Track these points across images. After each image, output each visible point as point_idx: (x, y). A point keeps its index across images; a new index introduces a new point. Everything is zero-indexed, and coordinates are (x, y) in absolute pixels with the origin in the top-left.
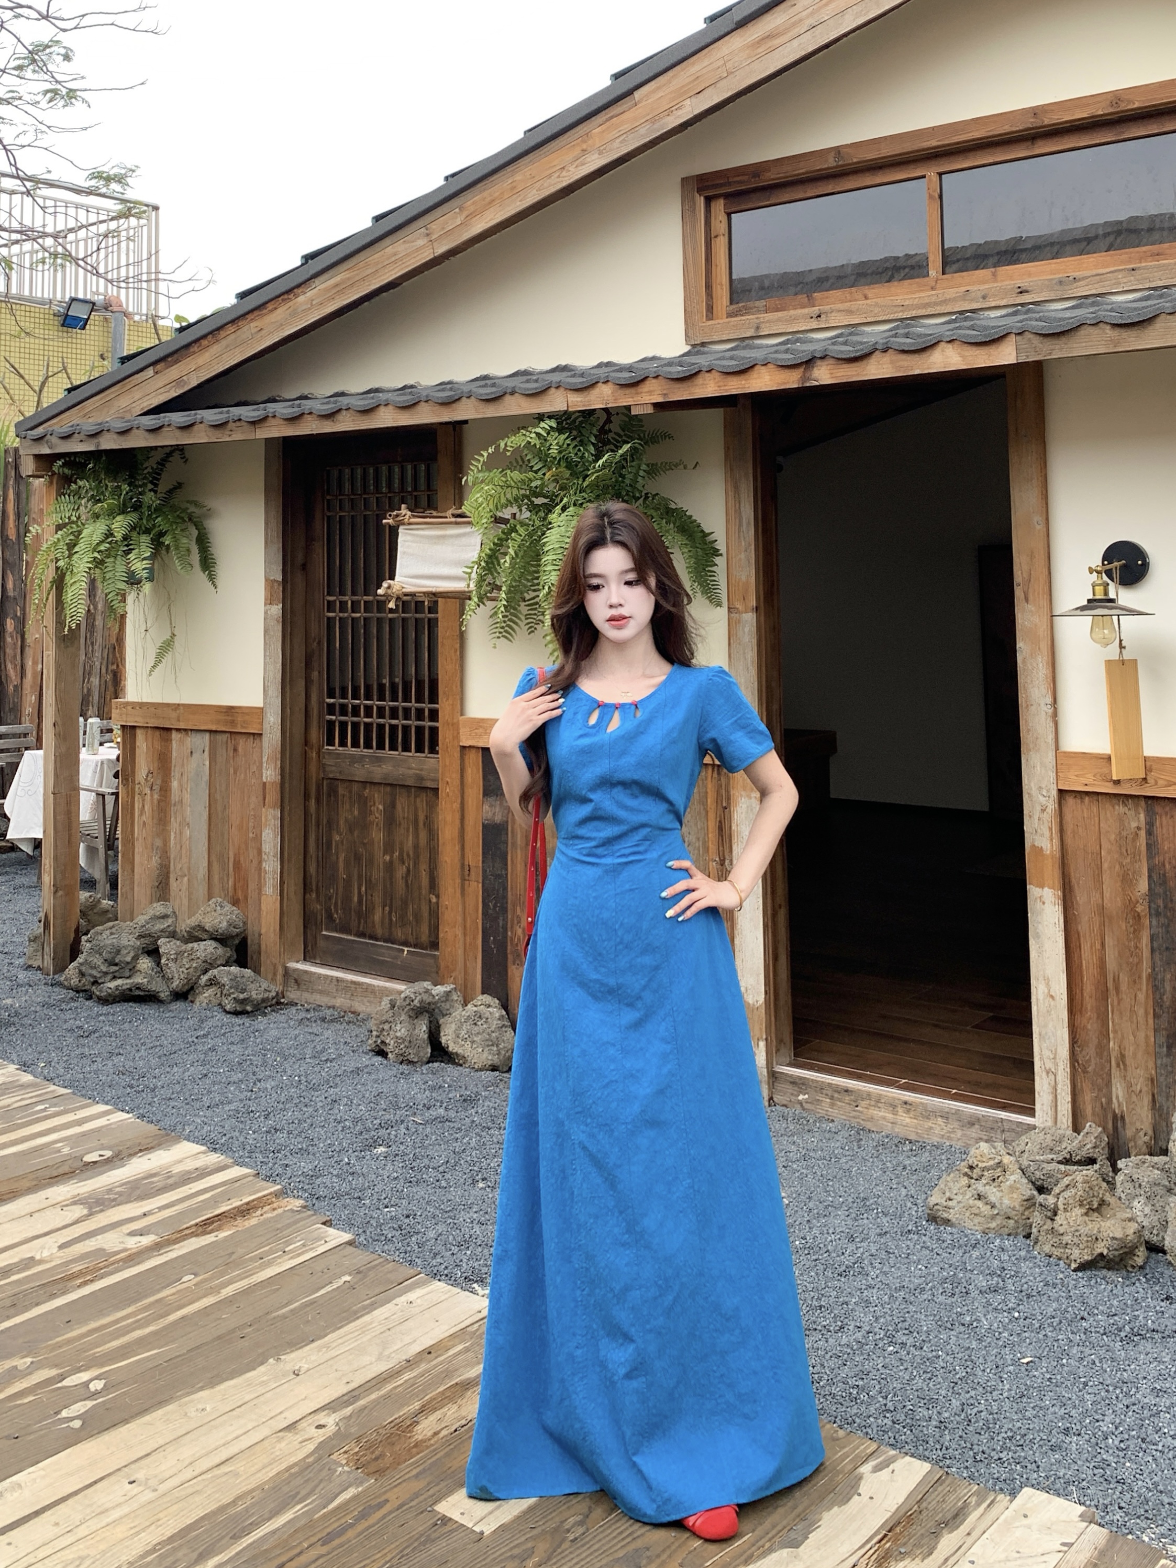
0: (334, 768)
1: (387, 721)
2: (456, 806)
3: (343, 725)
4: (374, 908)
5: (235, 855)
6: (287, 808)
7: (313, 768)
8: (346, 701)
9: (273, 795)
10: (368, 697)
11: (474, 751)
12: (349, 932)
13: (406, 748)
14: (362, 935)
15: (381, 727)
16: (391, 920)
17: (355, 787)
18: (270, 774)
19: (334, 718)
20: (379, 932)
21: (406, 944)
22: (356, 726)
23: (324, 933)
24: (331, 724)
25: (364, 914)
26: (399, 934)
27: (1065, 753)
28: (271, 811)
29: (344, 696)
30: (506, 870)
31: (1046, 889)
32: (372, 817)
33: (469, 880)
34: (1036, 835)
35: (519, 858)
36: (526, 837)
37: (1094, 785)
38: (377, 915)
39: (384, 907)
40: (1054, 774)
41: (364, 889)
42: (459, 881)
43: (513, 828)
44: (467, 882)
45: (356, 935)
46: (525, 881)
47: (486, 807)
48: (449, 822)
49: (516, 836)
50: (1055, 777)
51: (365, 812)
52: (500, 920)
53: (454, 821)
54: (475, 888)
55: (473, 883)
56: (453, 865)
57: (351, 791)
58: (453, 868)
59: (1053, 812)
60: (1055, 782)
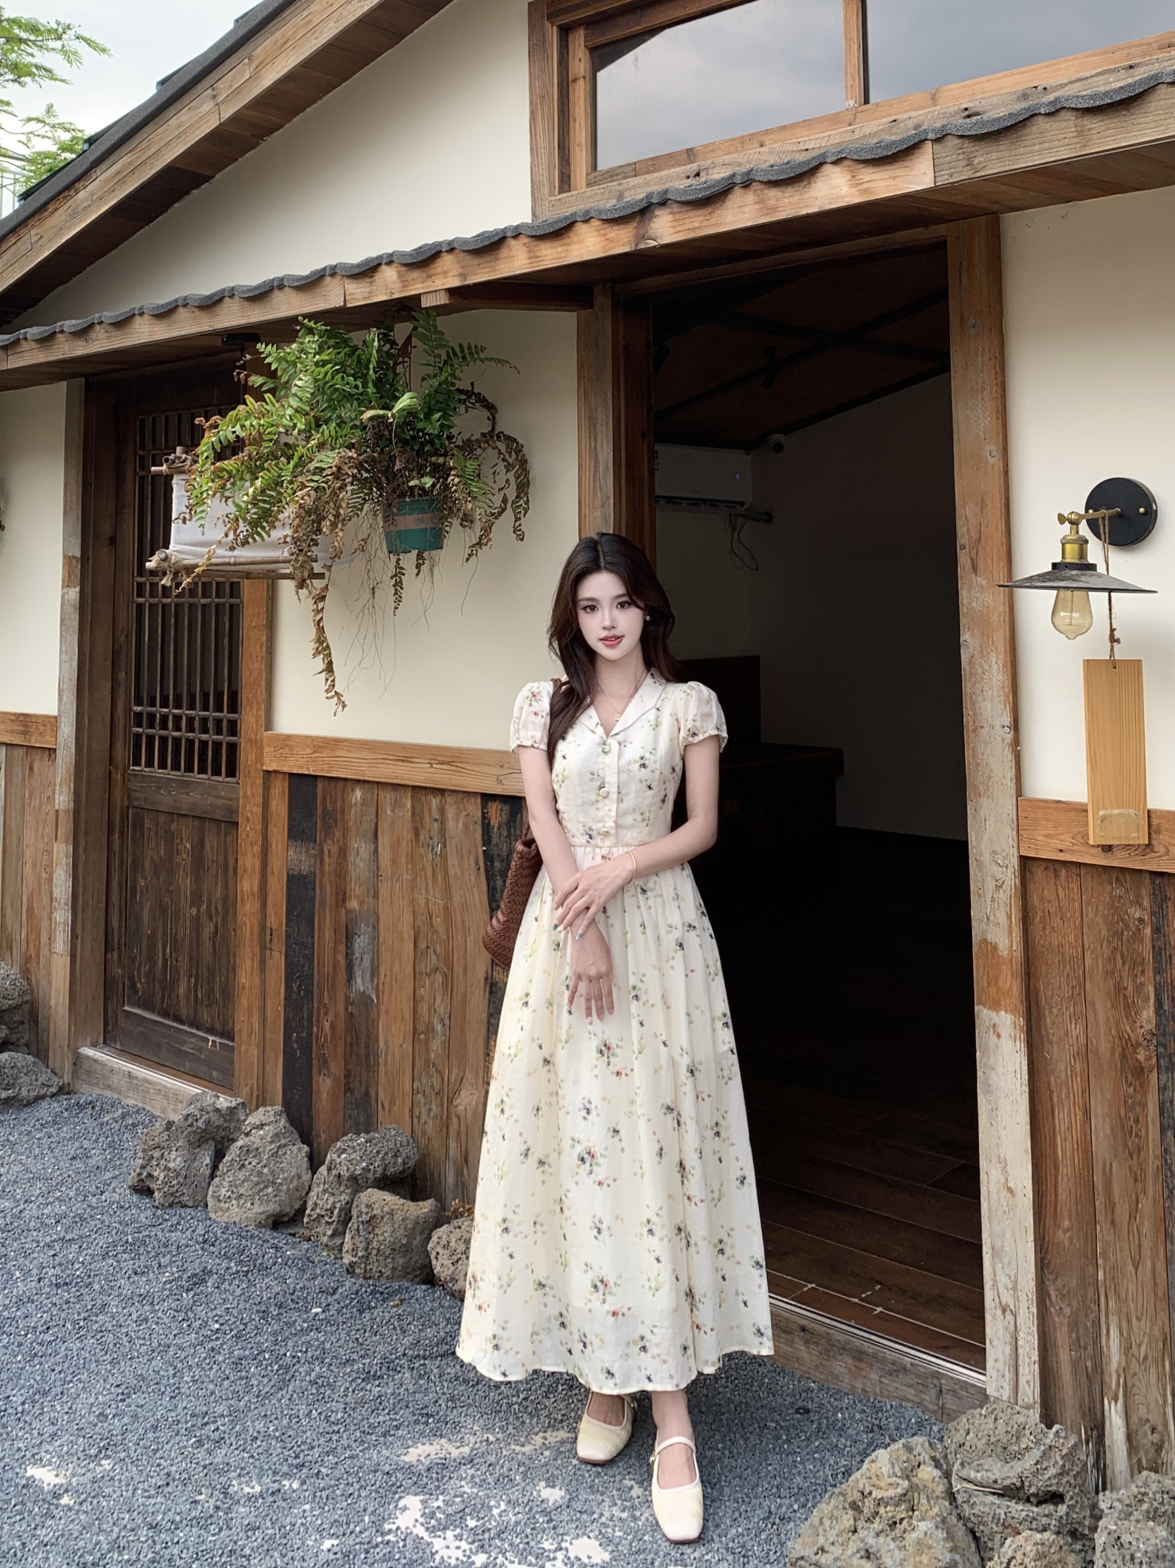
0: (138, 795)
2: (257, 849)
3: (151, 739)
4: (179, 979)
5: (28, 899)
6: (82, 844)
7: (118, 792)
8: (154, 709)
9: (66, 827)
10: (178, 706)
11: (280, 777)
12: (151, 1009)
13: (217, 772)
14: (165, 1014)
15: (190, 742)
16: (196, 996)
17: (162, 818)
18: (63, 800)
19: (140, 730)
20: (184, 1012)
21: (211, 1031)
22: (164, 740)
23: (126, 1008)
24: (138, 736)
25: (169, 987)
26: (205, 1016)
27: (1030, 800)
28: (63, 846)
29: (153, 705)
30: (313, 938)
31: (1003, 1013)
32: (178, 859)
33: (271, 949)
34: (987, 924)
35: (328, 921)
36: (337, 894)
37: (1073, 851)
38: (182, 989)
39: (190, 976)
40: (1015, 833)
41: (168, 951)
42: (257, 950)
43: (321, 883)
44: (268, 952)
45: (159, 1014)
46: (335, 955)
47: (291, 853)
48: (249, 870)
49: (325, 892)
50: (1015, 837)
51: (172, 851)
52: (305, 1010)
53: (253, 869)
54: (277, 960)
55: (276, 954)
56: (252, 927)
57: (157, 824)
58: (252, 933)
59: (1013, 891)
60: (1016, 844)
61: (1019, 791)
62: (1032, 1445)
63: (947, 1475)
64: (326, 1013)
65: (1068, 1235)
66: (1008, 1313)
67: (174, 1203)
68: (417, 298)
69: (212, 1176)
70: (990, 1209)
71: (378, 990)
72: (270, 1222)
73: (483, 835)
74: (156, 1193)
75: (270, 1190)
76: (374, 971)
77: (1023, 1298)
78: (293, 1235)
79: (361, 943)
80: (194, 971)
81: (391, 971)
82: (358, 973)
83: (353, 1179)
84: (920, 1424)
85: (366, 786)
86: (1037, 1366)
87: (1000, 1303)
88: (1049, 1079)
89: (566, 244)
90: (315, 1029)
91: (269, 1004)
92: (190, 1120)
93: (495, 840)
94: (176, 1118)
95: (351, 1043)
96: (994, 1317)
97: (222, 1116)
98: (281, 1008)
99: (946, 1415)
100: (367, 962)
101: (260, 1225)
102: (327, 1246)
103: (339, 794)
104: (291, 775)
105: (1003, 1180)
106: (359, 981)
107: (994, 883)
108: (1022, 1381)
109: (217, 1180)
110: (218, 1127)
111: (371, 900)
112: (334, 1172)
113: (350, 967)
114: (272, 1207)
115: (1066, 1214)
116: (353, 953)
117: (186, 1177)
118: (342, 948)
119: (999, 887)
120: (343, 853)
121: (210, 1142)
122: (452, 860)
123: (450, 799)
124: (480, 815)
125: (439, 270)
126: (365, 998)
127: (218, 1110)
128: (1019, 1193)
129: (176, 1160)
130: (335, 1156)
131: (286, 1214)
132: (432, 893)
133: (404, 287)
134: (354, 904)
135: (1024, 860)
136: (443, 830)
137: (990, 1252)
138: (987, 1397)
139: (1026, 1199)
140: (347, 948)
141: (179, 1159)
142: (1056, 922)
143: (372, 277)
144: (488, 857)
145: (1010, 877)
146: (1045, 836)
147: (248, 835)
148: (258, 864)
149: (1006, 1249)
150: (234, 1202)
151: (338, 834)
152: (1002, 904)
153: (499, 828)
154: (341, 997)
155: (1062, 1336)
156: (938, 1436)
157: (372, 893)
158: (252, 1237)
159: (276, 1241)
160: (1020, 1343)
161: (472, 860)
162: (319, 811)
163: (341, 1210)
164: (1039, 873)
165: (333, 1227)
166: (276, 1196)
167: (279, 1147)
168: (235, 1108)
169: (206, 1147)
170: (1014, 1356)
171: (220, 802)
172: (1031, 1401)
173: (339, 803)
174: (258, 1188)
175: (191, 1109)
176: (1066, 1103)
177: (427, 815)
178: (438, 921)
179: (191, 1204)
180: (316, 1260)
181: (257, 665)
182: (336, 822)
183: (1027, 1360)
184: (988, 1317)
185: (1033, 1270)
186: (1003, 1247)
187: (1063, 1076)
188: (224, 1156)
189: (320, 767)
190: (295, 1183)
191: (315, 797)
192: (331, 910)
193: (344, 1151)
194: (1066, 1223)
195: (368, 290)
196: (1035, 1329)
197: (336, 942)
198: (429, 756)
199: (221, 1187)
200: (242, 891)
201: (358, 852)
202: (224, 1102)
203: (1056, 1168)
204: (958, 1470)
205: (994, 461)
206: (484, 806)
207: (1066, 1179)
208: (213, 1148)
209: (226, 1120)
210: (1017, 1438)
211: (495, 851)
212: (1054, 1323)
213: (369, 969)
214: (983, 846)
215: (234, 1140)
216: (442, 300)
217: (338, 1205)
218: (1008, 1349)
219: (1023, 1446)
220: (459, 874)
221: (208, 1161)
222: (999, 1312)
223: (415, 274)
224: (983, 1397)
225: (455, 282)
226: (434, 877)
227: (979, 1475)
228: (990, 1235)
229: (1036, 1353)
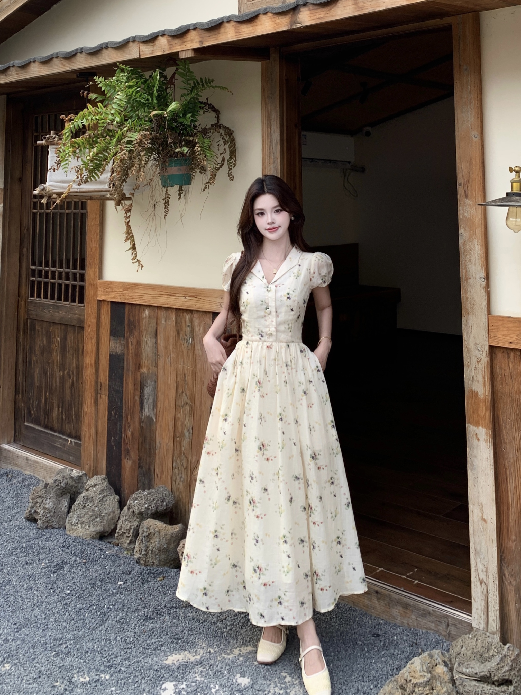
0: (33, 312)
1: (64, 282)
2: (94, 341)
3: (39, 283)
4: (53, 409)
7: (22, 311)
8: (41, 268)
10: (54, 266)
11: (106, 303)
12: (39, 424)
13: (74, 301)
14: (46, 427)
15: (60, 285)
16: (62, 418)
17: (45, 325)
19: (34, 279)
20: (56, 426)
21: (70, 436)
22: (46, 284)
23: (26, 424)
24: (33, 282)
25: (48, 413)
26: (67, 428)
27: (495, 316)
29: (41, 265)
30: (123, 387)
31: (480, 428)
32: (53, 346)
33: (101, 394)
34: (473, 381)
35: (130, 379)
36: (135, 364)
37: (517, 343)
38: (55, 414)
39: (59, 408)
40: (487, 333)
41: (48, 394)
42: (93, 394)
43: (127, 358)
44: (99, 395)
45: (43, 427)
46: (134, 397)
47: (111, 343)
48: (90, 352)
49: (129, 364)
50: (487, 336)
51: (50, 342)
52: (118, 425)
53: (92, 352)
54: (104, 400)
55: (103, 396)
56: (91, 382)
57: (42, 328)
58: (91, 384)
59: (486, 364)
60: (487, 339)
61: (489, 312)
62: (495, 654)
63: (451, 670)
64: (129, 427)
65: (515, 543)
66: (483, 584)
67: (48, 526)
68: (177, 54)
69: (68, 512)
70: (474, 530)
71: (156, 415)
72: (98, 536)
74: (39, 521)
75: (98, 519)
76: (155, 405)
77: (491, 576)
78: (110, 543)
79: (148, 390)
80: (61, 405)
81: (164, 405)
82: (146, 406)
83: (141, 514)
84: (437, 642)
85: (151, 308)
86: (498, 612)
87: (479, 579)
88: (505, 463)
89: (254, 26)
90: (123, 435)
91: (99, 422)
92: (57, 483)
94: (50, 481)
95: (142, 442)
96: (476, 586)
97: (74, 481)
98: (106, 424)
99: (451, 637)
100: (151, 400)
101: (93, 538)
102: (127, 548)
103: (137, 312)
104: (112, 303)
105: (481, 515)
106: (146, 410)
107: (476, 360)
108: (491, 620)
109: (71, 514)
110: (72, 486)
111: (154, 368)
112: (131, 510)
113: (142, 403)
114: (99, 528)
115: (513, 533)
116: (144, 396)
117: (54, 512)
118: (138, 393)
119: (478, 362)
120: (139, 343)
121: (68, 494)
122: (197, 347)
123: (195, 315)
125: (188, 39)
126: (149, 419)
127: (72, 478)
128: (489, 522)
129: (49, 504)
130: (132, 502)
131: (107, 532)
132: (186, 364)
133: (170, 48)
134: (144, 370)
135: (492, 348)
136: (192, 331)
137: (474, 552)
138: (472, 628)
139: (493, 525)
140: (141, 393)
141: (51, 503)
142: (508, 380)
143: (154, 42)
145: (484, 357)
146: (503, 335)
147: (89, 334)
148: (94, 349)
149: (482, 551)
150: (79, 526)
151: (136, 333)
152: (480, 371)
154: (137, 419)
155: (511, 597)
156: (447, 649)
157: (154, 364)
158: (89, 544)
159: (101, 546)
160: (490, 600)
162: (126, 321)
163: (134, 530)
164: (500, 355)
165: (130, 539)
166: (101, 522)
167: (103, 497)
168: (81, 476)
169: (66, 497)
170: (486, 607)
171: (76, 316)
172: (495, 630)
173: (137, 318)
174: (92, 518)
175: (58, 477)
176: (513, 474)
177: (183, 323)
178: (189, 378)
179: (57, 527)
180: (121, 556)
181: (94, 245)
182: (135, 327)
183: (493, 608)
184: (473, 586)
185: (496, 562)
186: (480, 549)
187: (512, 461)
188: (75, 502)
189: (127, 298)
190: (112, 515)
191: (124, 314)
192: (132, 373)
193: (136, 499)
194: (514, 537)
195: (151, 49)
196: (497, 592)
197: (135, 390)
198: (184, 293)
199: (73, 518)
200: (86, 363)
201: (146, 343)
202: (75, 473)
203: (508, 509)
204: (457, 668)
205: (476, 140)
207: (513, 514)
208: (69, 497)
209: (76, 483)
210: (488, 650)
212: (507, 589)
213: (152, 404)
214: (470, 340)
215: (80, 493)
216: (190, 54)
217: (133, 527)
218: (483, 603)
219: (491, 654)
220: (201, 353)
221: (66, 504)
222: (478, 584)
223: (176, 41)
224: (469, 628)
225: (196, 45)
226: (187, 355)
227: (468, 670)
228: (474, 544)
229: (498, 605)
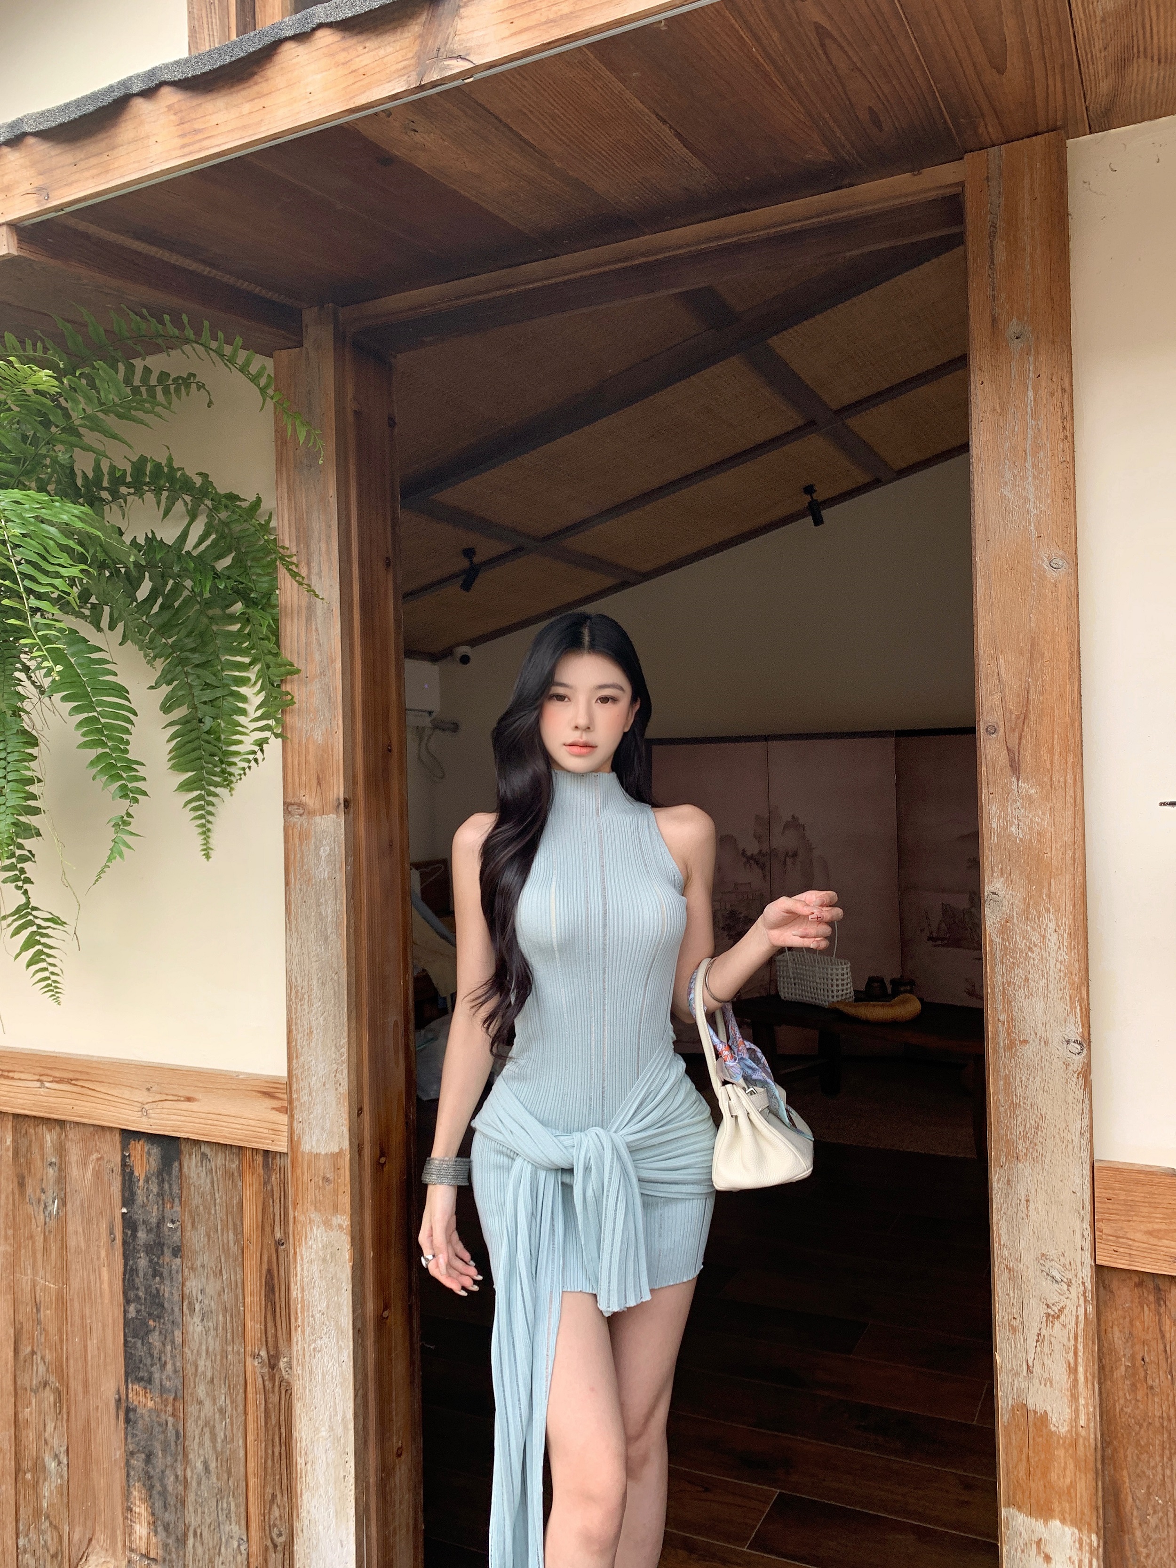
27: (1117, 1169)
31: (1056, 1522)
34: (1027, 1378)
40: (1086, 1225)
50: (1088, 1232)
59: (1081, 1326)
60: (1088, 1246)
73: (123, 1190)
93: (140, 1198)
107: (1043, 1310)
119: (1051, 1318)
122: (74, 1226)
123: (72, 1134)
124: (119, 1159)
132: (41, 1273)
135: (1103, 1274)
136: (62, 1179)
142: (1158, 1377)
144: (129, 1224)
145: (1074, 1301)
152: (1057, 1347)
153: (147, 1181)
161: (104, 1226)
177: (37, 1156)
178: (49, 1315)
205: (1058, 576)
206: (124, 1147)
211: (139, 1215)
214: (1022, 1245)
220: (83, 1245)
225: (28, 207)
226: (45, 1249)
